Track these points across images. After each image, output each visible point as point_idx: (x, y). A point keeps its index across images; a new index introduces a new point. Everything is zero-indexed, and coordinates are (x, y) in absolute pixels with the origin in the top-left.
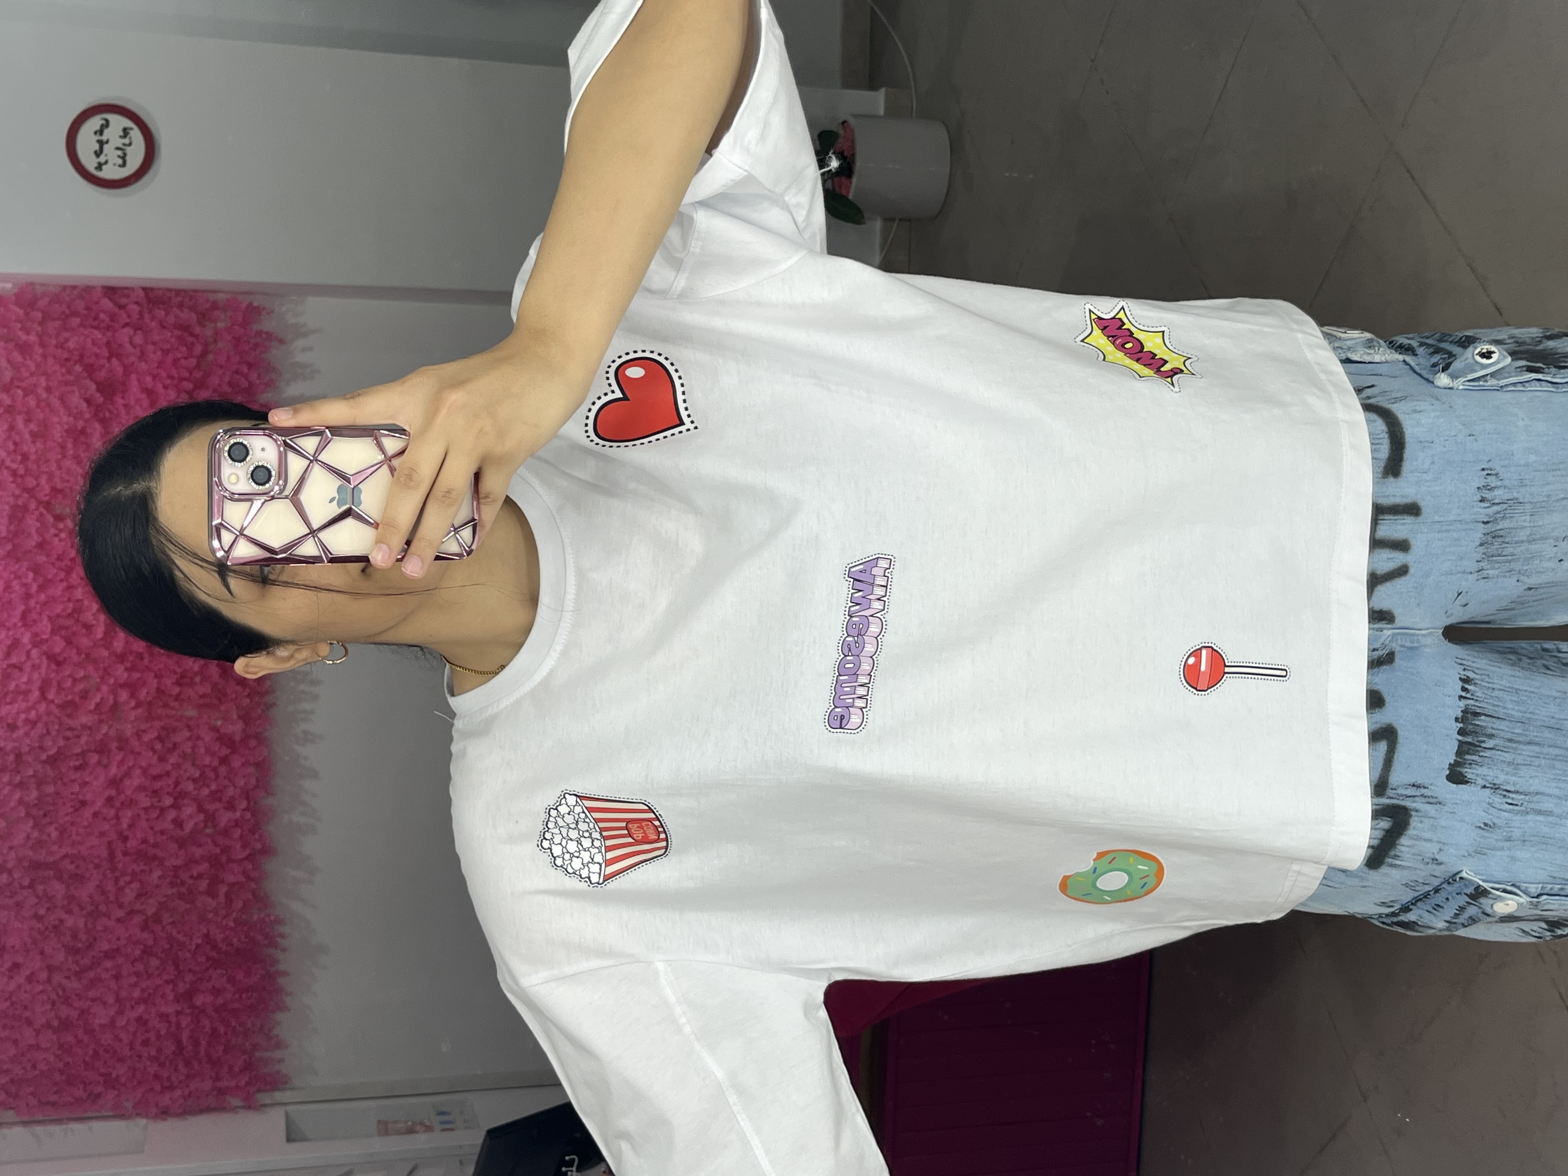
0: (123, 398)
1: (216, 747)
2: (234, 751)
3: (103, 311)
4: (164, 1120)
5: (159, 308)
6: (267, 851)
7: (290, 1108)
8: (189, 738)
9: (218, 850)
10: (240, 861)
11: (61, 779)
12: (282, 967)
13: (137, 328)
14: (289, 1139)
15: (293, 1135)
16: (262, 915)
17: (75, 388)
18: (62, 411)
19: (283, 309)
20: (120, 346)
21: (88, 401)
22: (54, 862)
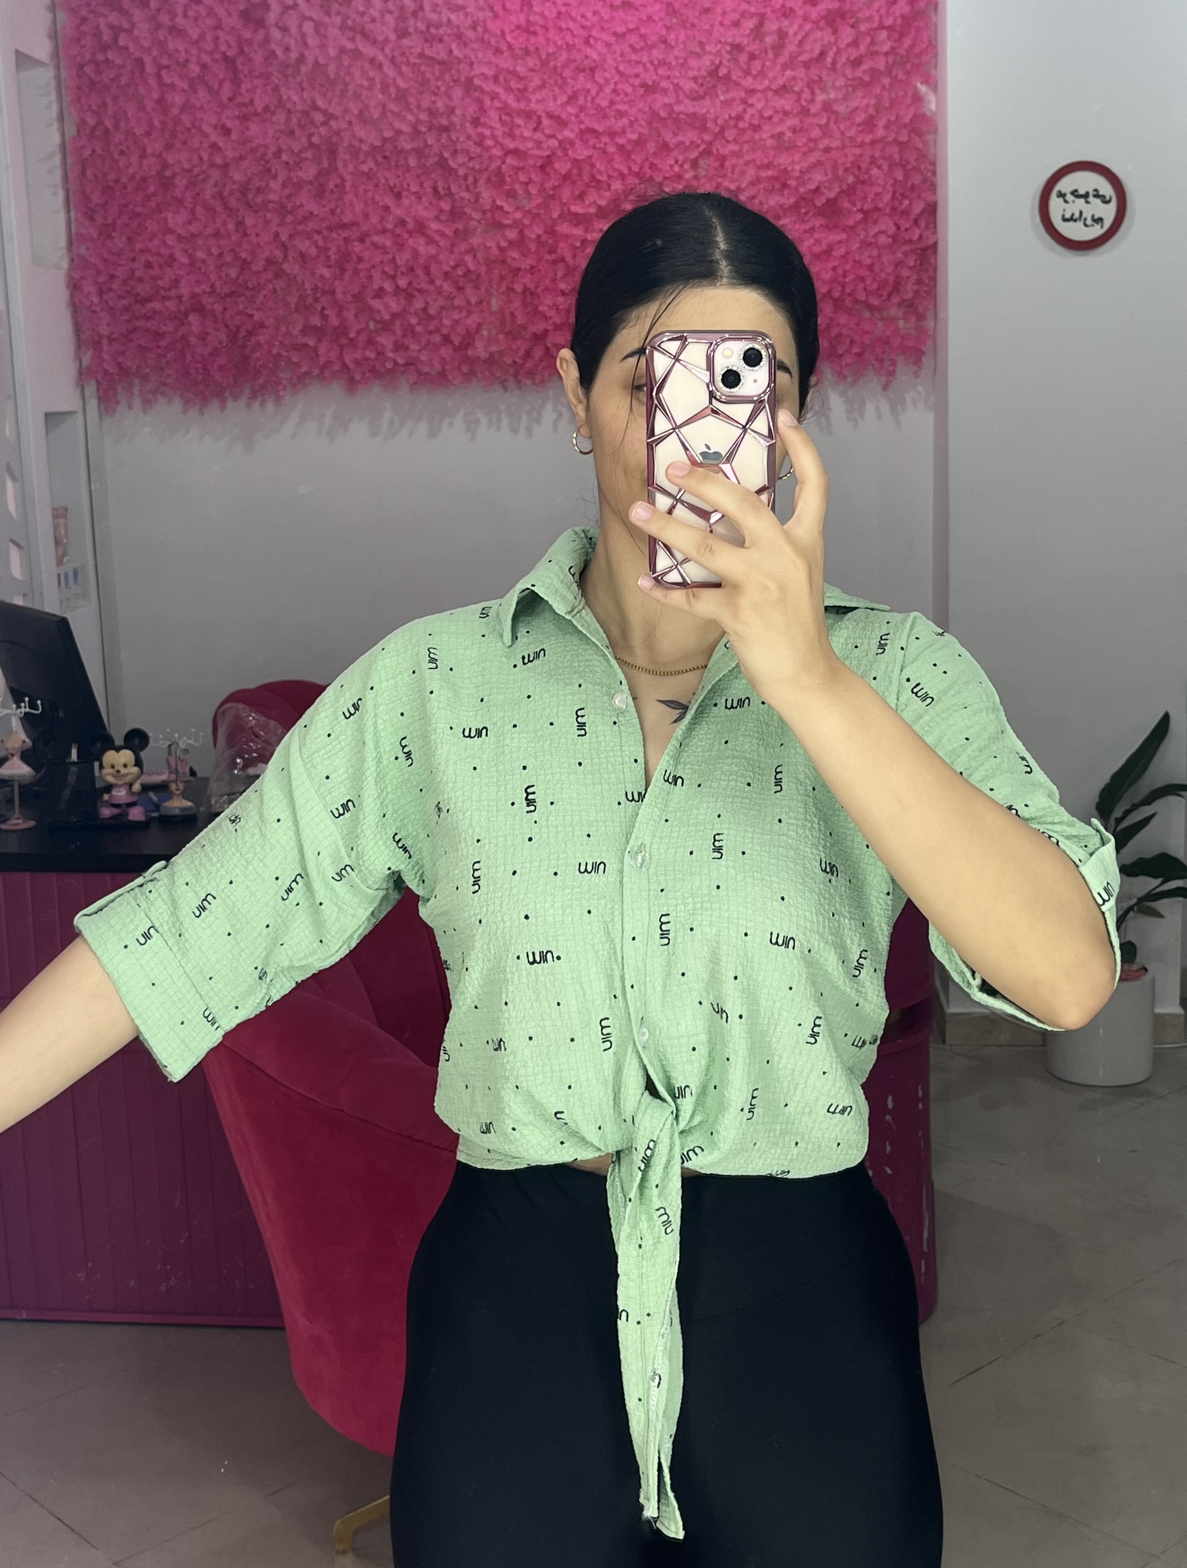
0: (821, 225)
1: (461, 330)
2: (456, 349)
3: (910, 204)
4: (67, 286)
5: (916, 261)
6: (352, 385)
7: (80, 416)
8: (468, 303)
9: (352, 335)
10: (341, 357)
11: (424, 173)
12: (230, 403)
13: (895, 238)
14: (47, 415)
15: (52, 419)
16: (284, 382)
17: (830, 176)
18: (805, 164)
19: (920, 388)
20: (875, 222)
21: (817, 189)
22: (337, 169)
